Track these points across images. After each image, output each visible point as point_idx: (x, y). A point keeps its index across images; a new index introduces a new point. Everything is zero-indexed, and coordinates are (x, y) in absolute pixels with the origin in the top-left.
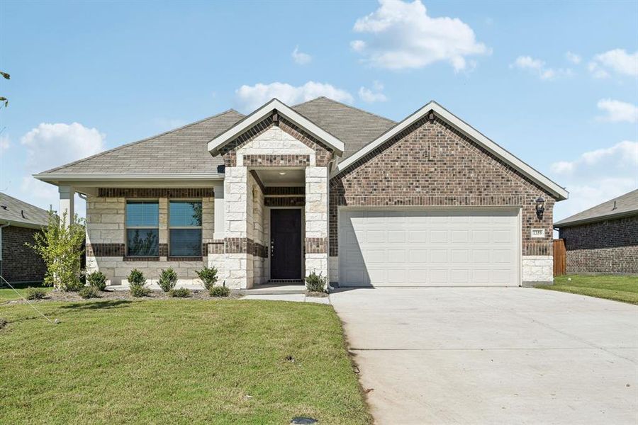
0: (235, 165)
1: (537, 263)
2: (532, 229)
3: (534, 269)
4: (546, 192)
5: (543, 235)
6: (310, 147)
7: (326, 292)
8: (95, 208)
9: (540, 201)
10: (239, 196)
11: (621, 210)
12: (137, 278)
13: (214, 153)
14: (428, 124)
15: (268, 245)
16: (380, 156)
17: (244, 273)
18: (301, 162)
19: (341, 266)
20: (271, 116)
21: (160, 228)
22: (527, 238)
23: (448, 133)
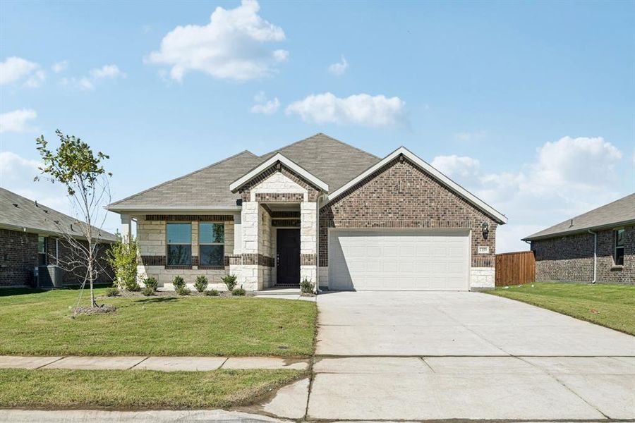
0: (249, 201)
1: (483, 273)
2: (479, 247)
3: (480, 278)
4: (491, 218)
5: (487, 251)
6: (304, 187)
7: (315, 293)
8: (144, 229)
9: (485, 225)
10: (252, 223)
11: (576, 227)
12: (179, 282)
13: (234, 192)
14: (399, 163)
15: (275, 257)
16: (361, 189)
17: (256, 279)
18: (297, 198)
19: (330, 274)
20: (276, 165)
21: (193, 244)
22: (475, 254)
23: (415, 172)
